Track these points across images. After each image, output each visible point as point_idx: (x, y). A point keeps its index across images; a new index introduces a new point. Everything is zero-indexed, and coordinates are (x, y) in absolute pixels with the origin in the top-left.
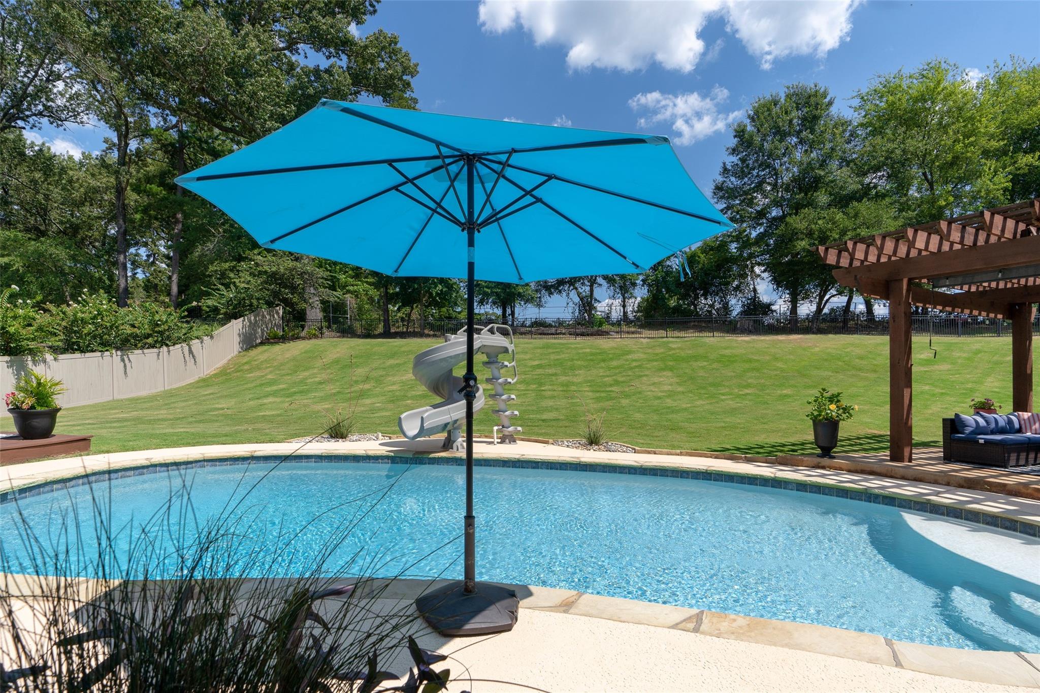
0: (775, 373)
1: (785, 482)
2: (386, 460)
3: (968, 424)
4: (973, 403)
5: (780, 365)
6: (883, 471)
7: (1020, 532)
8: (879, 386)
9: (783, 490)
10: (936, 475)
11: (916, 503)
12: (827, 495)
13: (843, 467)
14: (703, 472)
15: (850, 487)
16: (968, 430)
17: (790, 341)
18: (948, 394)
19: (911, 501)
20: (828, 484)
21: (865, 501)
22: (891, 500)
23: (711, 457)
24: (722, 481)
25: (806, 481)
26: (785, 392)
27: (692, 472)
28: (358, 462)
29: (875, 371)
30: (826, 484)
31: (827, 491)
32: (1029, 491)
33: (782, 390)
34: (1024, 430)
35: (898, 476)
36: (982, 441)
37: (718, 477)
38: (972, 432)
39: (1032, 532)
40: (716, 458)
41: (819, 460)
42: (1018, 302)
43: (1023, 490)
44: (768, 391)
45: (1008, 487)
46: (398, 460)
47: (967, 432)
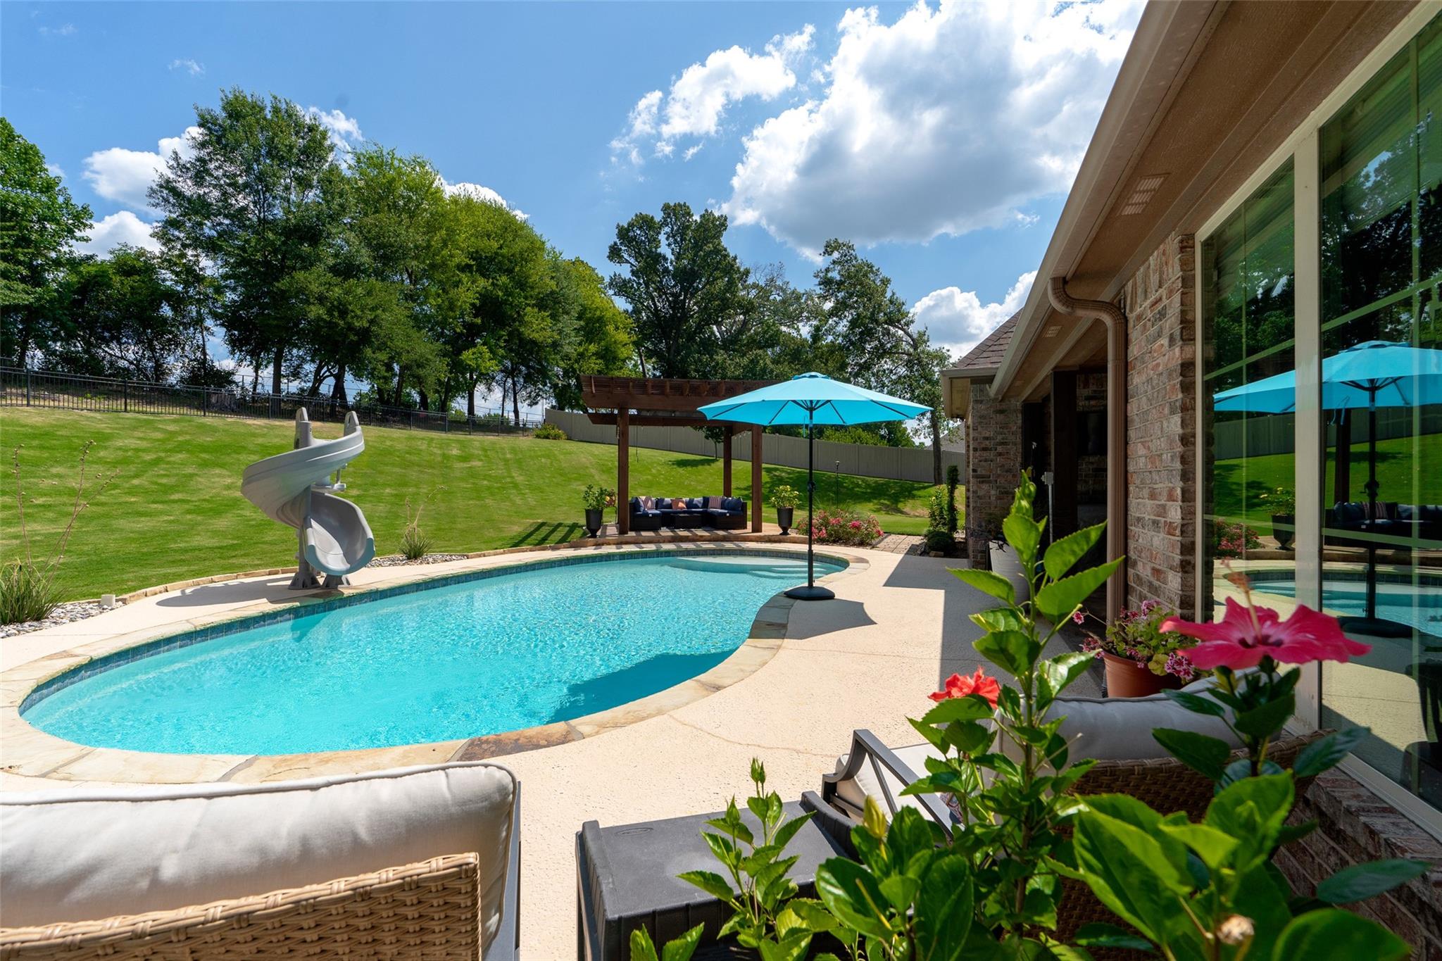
2: (287, 616)
3: (641, 505)
28: (248, 628)
36: (650, 515)
46: (303, 611)
47: (641, 510)
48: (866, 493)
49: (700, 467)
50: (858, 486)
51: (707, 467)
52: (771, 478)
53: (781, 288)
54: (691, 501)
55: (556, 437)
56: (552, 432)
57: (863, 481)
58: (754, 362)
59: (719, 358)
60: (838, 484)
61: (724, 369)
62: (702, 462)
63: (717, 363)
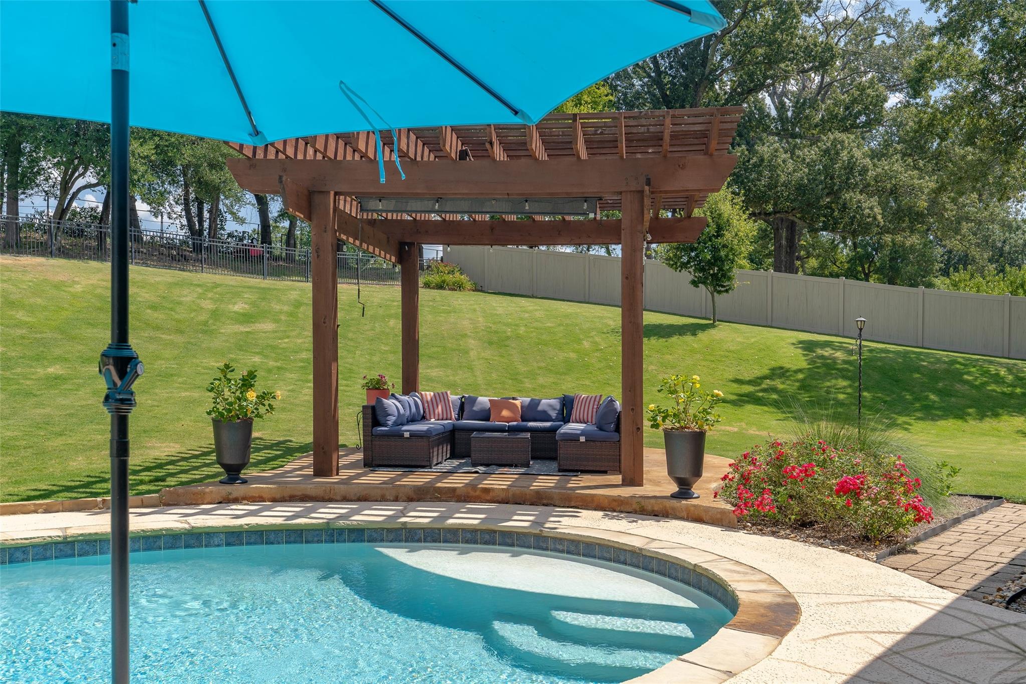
0: (19, 332)
1: (208, 534)
3: (390, 412)
4: (365, 382)
5: (21, 315)
6: (319, 492)
7: (499, 544)
8: (194, 357)
9: (204, 549)
10: (382, 489)
11: (389, 530)
12: (272, 543)
13: (265, 496)
14: (57, 543)
15: (306, 524)
16: (391, 420)
17: (24, 270)
18: (286, 369)
19: (383, 529)
20: (275, 525)
21: (326, 542)
22: (359, 534)
23: (36, 512)
24: (95, 553)
25: (241, 526)
26: (51, 370)
27: (34, 546)
29: (180, 332)
30: (272, 525)
31: (272, 537)
32: (478, 493)
33: (46, 367)
34: (428, 417)
35: (338, 498)
36: (407, 435)
37: (87, 548)
38: (396, 424)
39: (509, 541)
40: (47, 511)
41: (228, 488)
42: (408, 241)
43: (472, 493)
44: (19, 370)
45: (458, 492)
47: (390, 423)
48: (1011, 395)
49: (675, 339)
50: (997, 379)
51: (689, 338)
52: (812, 362)
53: (894, 22)
54: (534, 404)
55: (458, 287)
56: (449, 278)
57: (1010, 370)
58: (831, 154)
59: (764, 150)
60: (952, 374)
61: (773, 168)
62: (681, 330)
63: (762, 160)
